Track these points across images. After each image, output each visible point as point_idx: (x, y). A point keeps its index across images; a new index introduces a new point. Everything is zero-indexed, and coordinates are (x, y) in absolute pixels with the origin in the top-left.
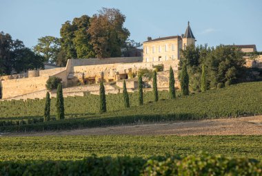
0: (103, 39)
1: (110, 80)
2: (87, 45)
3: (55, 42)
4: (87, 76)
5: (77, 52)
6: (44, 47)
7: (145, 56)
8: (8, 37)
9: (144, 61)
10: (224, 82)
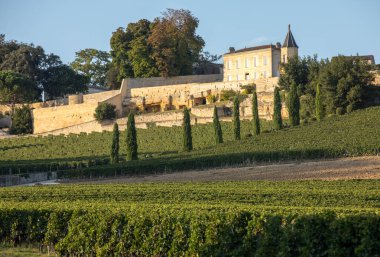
0: (169, 50)
1: (181, 107)
2: (148, 59)
3: (98, 57)
4: (148, 102)
5: (134, 69)
6: (84, 64)
7: (227, 73)
8: (40, 50)
9: (225, 79)
10: (344, 107)
